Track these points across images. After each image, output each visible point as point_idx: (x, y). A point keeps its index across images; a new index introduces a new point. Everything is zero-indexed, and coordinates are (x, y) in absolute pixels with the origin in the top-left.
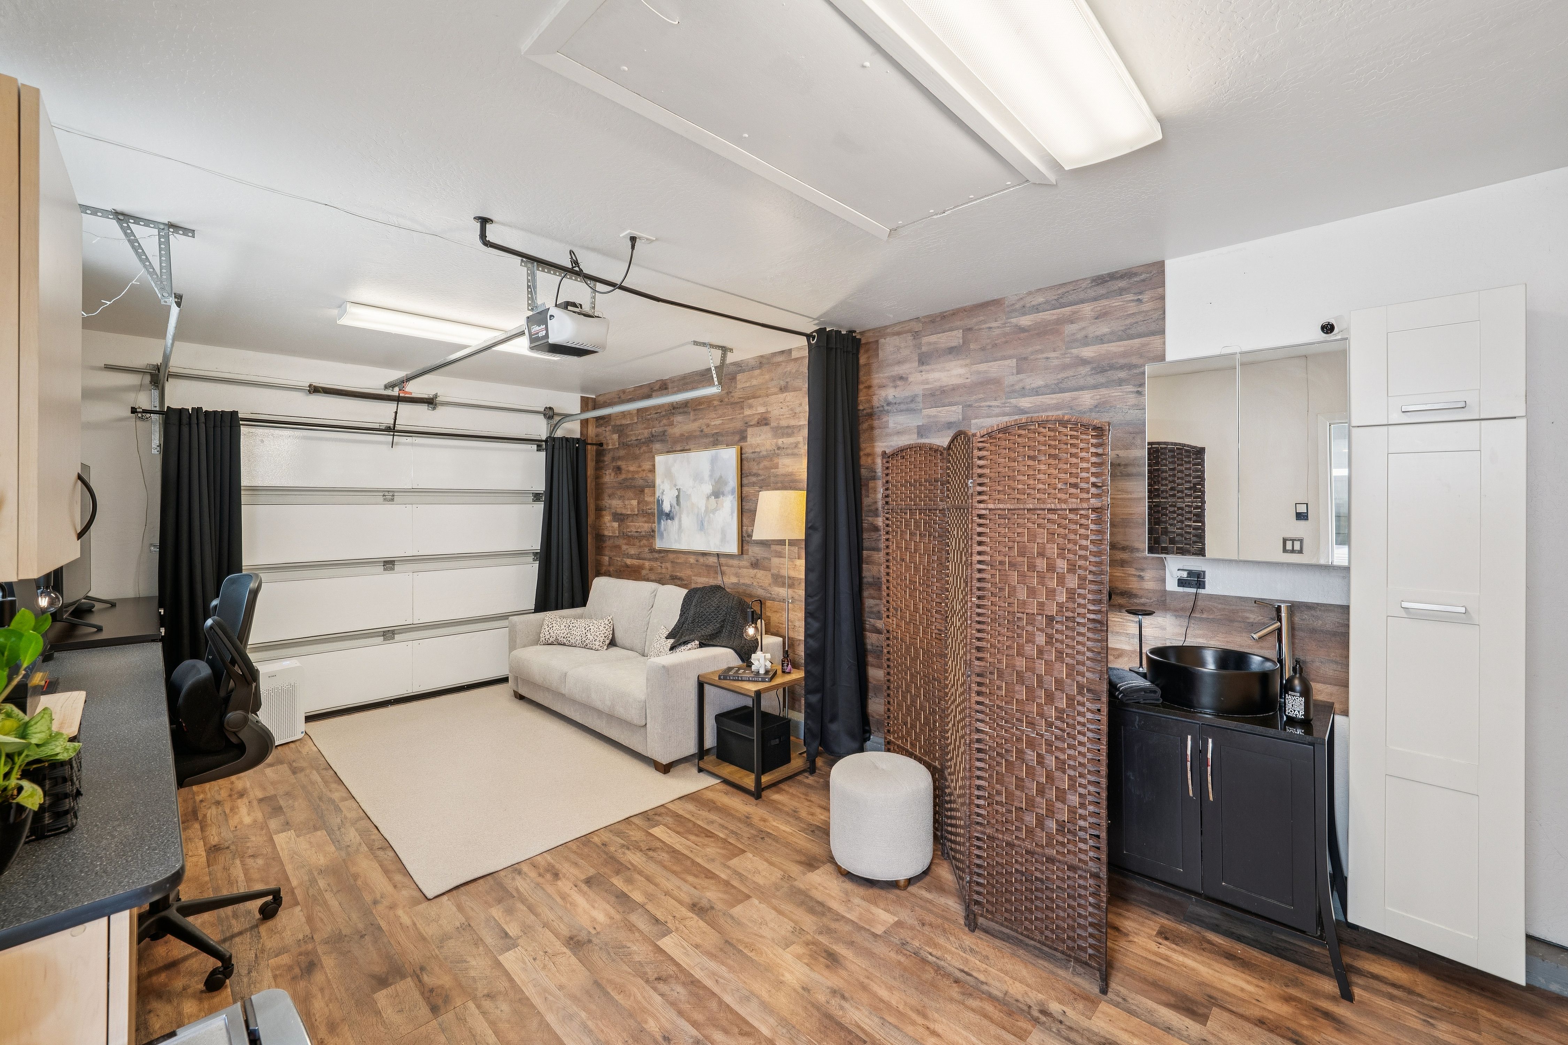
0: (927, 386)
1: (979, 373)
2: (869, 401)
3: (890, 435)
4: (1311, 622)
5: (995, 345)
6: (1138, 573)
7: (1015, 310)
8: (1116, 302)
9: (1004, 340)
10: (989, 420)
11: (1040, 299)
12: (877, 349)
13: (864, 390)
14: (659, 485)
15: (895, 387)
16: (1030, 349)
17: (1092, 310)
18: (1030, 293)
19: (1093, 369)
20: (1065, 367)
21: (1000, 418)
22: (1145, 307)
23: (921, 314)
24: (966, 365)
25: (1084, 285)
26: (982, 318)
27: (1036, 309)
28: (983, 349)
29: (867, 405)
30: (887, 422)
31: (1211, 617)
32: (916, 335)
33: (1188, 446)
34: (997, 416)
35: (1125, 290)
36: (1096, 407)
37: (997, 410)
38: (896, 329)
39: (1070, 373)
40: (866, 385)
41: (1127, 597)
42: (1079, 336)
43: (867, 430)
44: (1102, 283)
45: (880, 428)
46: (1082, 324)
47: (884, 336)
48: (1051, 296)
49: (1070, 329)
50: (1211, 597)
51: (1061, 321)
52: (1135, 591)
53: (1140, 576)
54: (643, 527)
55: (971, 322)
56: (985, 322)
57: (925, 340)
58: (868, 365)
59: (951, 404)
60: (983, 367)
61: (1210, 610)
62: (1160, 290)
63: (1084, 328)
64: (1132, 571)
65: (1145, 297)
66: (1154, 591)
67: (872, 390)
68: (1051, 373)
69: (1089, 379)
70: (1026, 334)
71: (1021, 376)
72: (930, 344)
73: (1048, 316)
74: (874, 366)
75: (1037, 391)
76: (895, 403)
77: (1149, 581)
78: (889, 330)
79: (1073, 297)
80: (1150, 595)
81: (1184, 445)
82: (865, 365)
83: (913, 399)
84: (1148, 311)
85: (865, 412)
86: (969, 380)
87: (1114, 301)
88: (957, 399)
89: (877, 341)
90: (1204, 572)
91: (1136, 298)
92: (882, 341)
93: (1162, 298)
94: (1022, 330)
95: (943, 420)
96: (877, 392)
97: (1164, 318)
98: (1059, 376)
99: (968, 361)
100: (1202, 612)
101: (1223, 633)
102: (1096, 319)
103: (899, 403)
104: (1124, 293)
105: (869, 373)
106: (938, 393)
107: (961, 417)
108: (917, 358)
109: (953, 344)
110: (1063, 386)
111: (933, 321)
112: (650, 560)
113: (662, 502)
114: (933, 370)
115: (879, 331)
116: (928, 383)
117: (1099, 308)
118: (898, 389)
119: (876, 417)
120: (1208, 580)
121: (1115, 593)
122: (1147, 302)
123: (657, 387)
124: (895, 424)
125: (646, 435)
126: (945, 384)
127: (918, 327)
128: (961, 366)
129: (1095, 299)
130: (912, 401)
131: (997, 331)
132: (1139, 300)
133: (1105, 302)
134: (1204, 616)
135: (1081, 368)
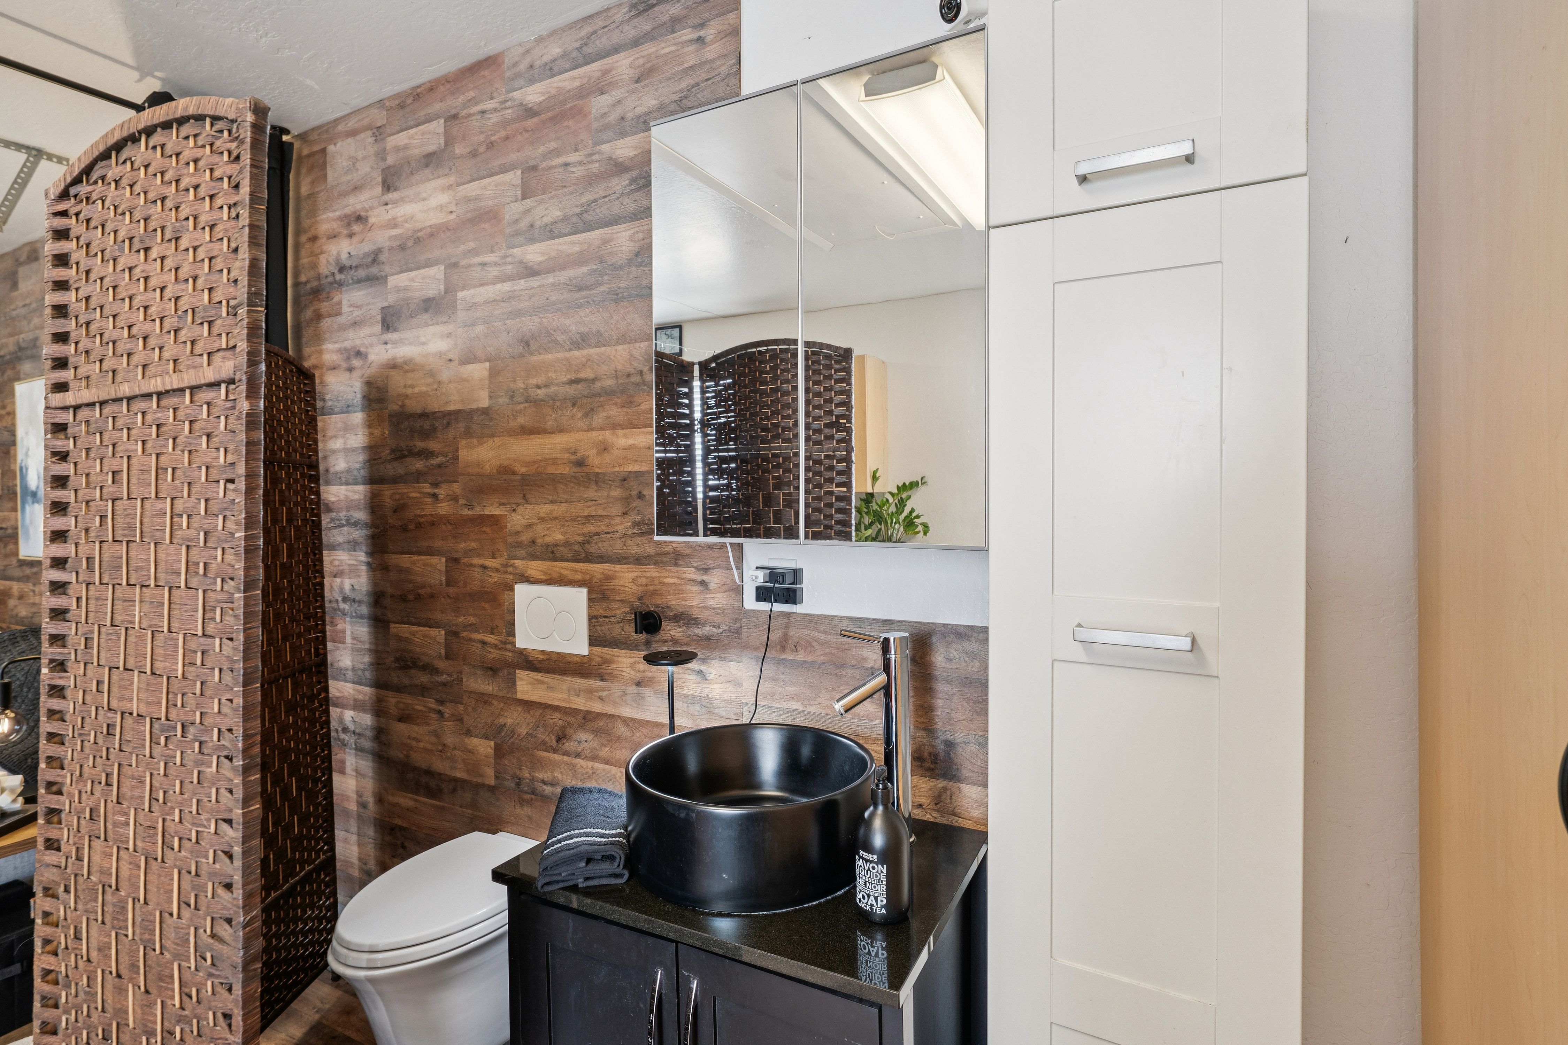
0: (394, 232)
1: (468, 200)
2: (314, 266)
3: (343, 328)
4: (963, 664)
5: (491, 145)
6: (699, 577)
7: (518, 76)
8: (665, 47)
9: (503, 133)
10: (482, 290)
11: (556, 50)
12: (324, 166)
13: (308, 245)
14: (22, 439)
15: (351, 236)
16: (541, 149)
17: (631, 66)
18: (540, 40)
19: (633, 180)
20: (592, 180)
21: (499, 286)
22: (712, 51)
23: (388, 91)
24: (450, 187)
25: (618, 17)
26: (471, 94)
27: (550, 70)
28: (474, 154)
29: (311, 274)
30: (340, 303)
31: (810, 659)
32: (379, 133)
33: (829, 347)
34: (495, 282)
35: (680, 20)
36: (637, 254)
37: (494, 272)
38: (352, 124)
39: (598, 191)
40: (310, 235)
41: (685, 624)
42: (612, 118)
43: (312, 320)
44: (645, 11)
45: (330, 316)
46: (617, 94)
47: (333, 140)
48: (571, 42)
49: (600, 103)
50: (811, 619)
51: (585, 92)
52: (696, 613)
53: (702, 583)
54: (9, 519)
55: (454, 103)
56: (474, 101)
57: (393, 141)
58: (312, 196)
59: (428, 264)
60: (473, 189)
61: (809, 645)
62: (732, 16)
63: (619, 102)
64: (690, 573)
65: (709, 33)
66: (723, 612)
67: (318, 243)
68: (571, 193)
69: (626, 200)
70: (535, 120)
71: (529, 202)
72: (398, 149)
73: (568, 81)
74: (322, 196)
75: (551, 231)
76: (351, 268)
77: (715, 591)
78: (341, 128)
79: (602, 43)
80: (718, 619)
81: (821, 345)
82: (309, 196)
83: (375, 257)
84: (713, 61)
85: (309, 286)
86: (453, 216)
87: (663, 45)
88: (437, 253)
89: (324, 151)
90: (801, 570)
91: (695, 36)
92: (331, 148)
93: (735, 32)
94: (530, 112)
95: (417, 294)
96: (325, 248)
97: (739, 71)
98: (583, 200)
99: (452, 179)
100: (795, 649)
101: (827, 690)
102: (637, 82)
103: (356, 267)
104: (677, 27)
105: (313, 213)
106: (410, 243)
107: (442, 287)
108: (380, 179)
109: (431, 148)
110: (589, 218)
111: (402, 106)
112: (19, 579)
113: (27, 469)
114: (402, 199)
115: (327, 131)
116: (395, 226)
117: (641, 61)
118: (355, 239)
119: (324, 295)
120: (807, 585)
121: (666, 618)
122: (713, 42)
123: (23, 258)
124: (351, 306)
125: (11, 348)
126: (419, 225)
127: (379, 117)
128: (443, 189)
129: (636, 43)
130: (374, 261)
131: (494, 118)
132: (700, 40)
133: (649, 49)
134: (799, 657)
135: (615, 181)
